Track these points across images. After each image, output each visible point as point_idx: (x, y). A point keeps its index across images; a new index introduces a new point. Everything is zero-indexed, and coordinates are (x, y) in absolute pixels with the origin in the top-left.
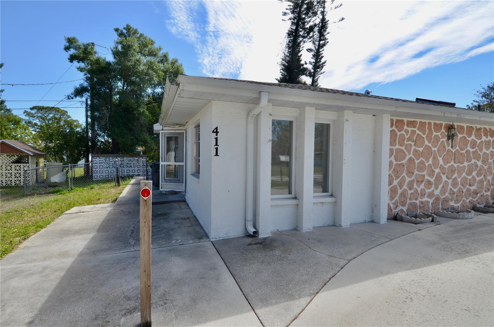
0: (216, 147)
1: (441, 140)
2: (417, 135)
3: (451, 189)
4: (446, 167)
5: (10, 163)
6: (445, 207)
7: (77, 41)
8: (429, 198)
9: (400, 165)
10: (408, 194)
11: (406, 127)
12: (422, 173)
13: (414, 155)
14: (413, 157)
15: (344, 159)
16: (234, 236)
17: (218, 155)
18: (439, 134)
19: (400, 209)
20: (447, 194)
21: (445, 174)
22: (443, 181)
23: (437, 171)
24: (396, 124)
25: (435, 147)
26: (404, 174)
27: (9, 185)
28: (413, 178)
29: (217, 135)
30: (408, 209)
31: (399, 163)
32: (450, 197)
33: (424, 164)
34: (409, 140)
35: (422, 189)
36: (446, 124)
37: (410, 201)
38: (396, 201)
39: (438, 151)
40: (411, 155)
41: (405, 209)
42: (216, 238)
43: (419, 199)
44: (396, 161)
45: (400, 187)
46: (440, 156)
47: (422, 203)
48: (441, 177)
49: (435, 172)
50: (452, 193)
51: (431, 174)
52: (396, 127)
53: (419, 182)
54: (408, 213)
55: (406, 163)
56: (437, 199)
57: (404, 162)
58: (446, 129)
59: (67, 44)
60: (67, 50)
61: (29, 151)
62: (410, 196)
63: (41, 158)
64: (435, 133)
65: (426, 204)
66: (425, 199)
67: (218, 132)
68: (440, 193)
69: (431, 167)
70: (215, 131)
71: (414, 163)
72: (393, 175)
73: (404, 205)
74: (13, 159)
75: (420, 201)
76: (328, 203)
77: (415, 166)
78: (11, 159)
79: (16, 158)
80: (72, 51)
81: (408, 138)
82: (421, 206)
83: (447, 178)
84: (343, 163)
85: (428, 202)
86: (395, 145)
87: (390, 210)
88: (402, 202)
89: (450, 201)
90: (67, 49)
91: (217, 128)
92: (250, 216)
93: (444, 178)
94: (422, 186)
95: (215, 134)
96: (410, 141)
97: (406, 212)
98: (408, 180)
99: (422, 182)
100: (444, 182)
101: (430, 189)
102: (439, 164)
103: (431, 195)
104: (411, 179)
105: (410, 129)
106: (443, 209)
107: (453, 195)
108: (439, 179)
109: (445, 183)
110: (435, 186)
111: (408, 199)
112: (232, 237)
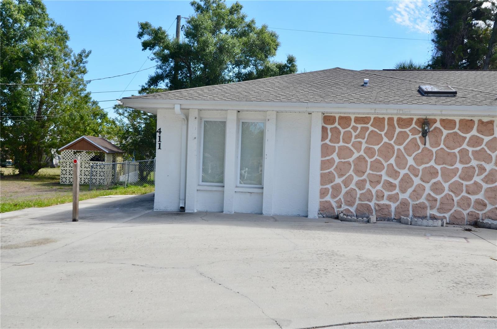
0: (159, 142)
1: (411, 137)
2: (370, 132)
3: (429, 194)
4: (421, 168)
6: (418, 215)
7: (150, 26)
8: (390, 201)
9: (344, 162)
10: (356, 195)
11: (353, 124)
12: (378, 173)
13: (365, 153)
14: (365, 155)
15: (265, 154)
17: (161, 148)
18: (407, 130)
19: (346, 209)
20: (423, 200)
21: (418, 176)
22: (415, 184)
23: (403, 172)
24: (338, 121)
25: (400, 144)
26: (351, 172)
27: (86, 183)
28: (364, 177)
30: (357, 210)
31: (343, 160)
32: (427, 203)
33: (381, 163)
34: (356, 137)
35: (377, 190)
36: (418, 119)
37: (360, 202)
38: (339, 199)
39: (405, 148)
40: (362, 153)
41: (353, 209)
43: (374, 201)
44: (339, 159)
45: (344, 185)
46: (410, 156)
47: (378, 205)
48: (411, 179)
49: (399, 173)
50: (430, 199)
51: (394, 173)
52: (339, 124)
53: (374, 183)
54: (358, 214)
55: (353, 161)
56: (405, 204)
57: (351, 160)
58: (419, 124)
59: (141, 31)
60: (141, 37)
62: (360, 196)
63: (118, 156)
64: (398, 130)
65: (384, 207)
66: (385, 202)
67: (161, 132)
68: (410, 197)
69: (393, 167)
70: (159, 131)
71: (367, 161)
72: (335, 173)
73: (351, 204)
75: (375, 204)
77: (367, 164)
79: (93, 155)
81: (357, 135)
82: (377, 209)
83: (421, 180)
84: (265, 158)
85: (388, 206)
86: (338, 142)
87: (332, 209)
88: (349, 201)
89: (429, 208)
90: (140, 35)
91: (160, 129)
92: (182, 197)
93: (417, 181)
94: (379, 187)
95: (159, 133)
96: (360, 138)
97: (354, 213)
98: (356, 179)
99: (378, 182)
100: (416, 186)
101: (391, 191)
102: (407, 164)
103: (390, 198)
104: (361, 178)
105: (359, 126)
106: (415, 216)
107: (433, 202)
108: (406, 182)
109: (419, 187)
110: (400, 189)
111: (357, 199)
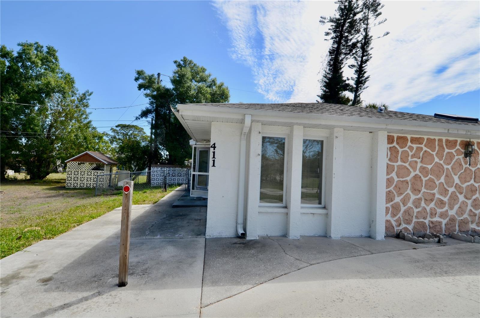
0: (214, 159)
1: (456, 157)
2: (424, 152)
3: (471, 210)
4: (464, 186)
5: (90, 170)
6: (463, 230)
7: (145, 73)
8: (441, 218)
9: (403, 181)
10: (414, 213)
11: (409, 144)
12: (432, 192)
13: (420, 172)
14: (420, 174)
15: (333, 173)
16: (226, 236)
17: (215, 166)
18: (453, 151)
19: (404, 228)
20: (466, 216)
21: (462, 194)
22: (460, 201)
23: (451, 190)
24: (397, 141)
25: (448, 164)
26: (409, 191)
28: (420, 196)
29: (214, 149)
30: (414, 228)
31: (401, 179)
32: (469, 219)
33: (434, 182)
34: (413, 156)
35: (431, 208)
36: (462, 141)
37: (417, 220)
38: (398, 218)
39: (452, 168)
40: (417, 172)
41: (410, 227)
42: (210, 236)
43: (429, 219)
44: (398, 177)
45: (403, 204)
46: (456, 175)
47: (432, 222)
48: (457, 196)
49: (448, 191)
50: (472, 214)
51: (444, 192)
52: (398, 143)
53: (429, 201)
54: (415, 232)
55: (410, 180)
56: (453, 220)
57: (408, 179)
58: (462, 146)
59: (137, 76)
60: (137, 81)
61: (105, 160)
62: (417, 214)
63: (114, 166)
64: (447, 150)
65: (437, 224)
66: (436, 219)
67: (216, 147)
68: (457, 213)
69: (443, 185)
70: (213, 146)
71: (421, 180)
72: (394, 192)
73: (409, 223)
74: (93, 167)
75: (429, 221)
76: (320, 214)
77: (422, 183)
78: (92, 167)
79: (95, 165)
80: (141, 81)
81: (413, 154)
82: (431, 226)
83: (465, 198)
84: (333, 177)
85: (440, 223)
86: (397, 162)
87: (392, 227)
88: (407, 220)
89: (470, 223)
90: (137, 79)
91: (214, 144)
92: (241, 220)
93: (461, 198)
94: (432, 205)
95: (213, 148)
96: (416, 158)
97: (412, 231)
98: (413, 197)
99: (432, 200)
100: (461, 202)
101: (442, 209)
102: (454, 182)
103: (442, 215)
104: (417, 197)
105: (415, 146)
106: (460, 231)
107: (474, 217)
108: (454, 199)
109: (463, 203)
110: (449, 206)
111: (414, 217)
112: (224, 237)
